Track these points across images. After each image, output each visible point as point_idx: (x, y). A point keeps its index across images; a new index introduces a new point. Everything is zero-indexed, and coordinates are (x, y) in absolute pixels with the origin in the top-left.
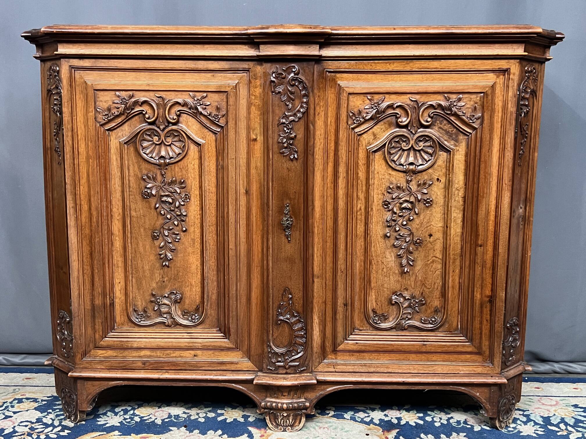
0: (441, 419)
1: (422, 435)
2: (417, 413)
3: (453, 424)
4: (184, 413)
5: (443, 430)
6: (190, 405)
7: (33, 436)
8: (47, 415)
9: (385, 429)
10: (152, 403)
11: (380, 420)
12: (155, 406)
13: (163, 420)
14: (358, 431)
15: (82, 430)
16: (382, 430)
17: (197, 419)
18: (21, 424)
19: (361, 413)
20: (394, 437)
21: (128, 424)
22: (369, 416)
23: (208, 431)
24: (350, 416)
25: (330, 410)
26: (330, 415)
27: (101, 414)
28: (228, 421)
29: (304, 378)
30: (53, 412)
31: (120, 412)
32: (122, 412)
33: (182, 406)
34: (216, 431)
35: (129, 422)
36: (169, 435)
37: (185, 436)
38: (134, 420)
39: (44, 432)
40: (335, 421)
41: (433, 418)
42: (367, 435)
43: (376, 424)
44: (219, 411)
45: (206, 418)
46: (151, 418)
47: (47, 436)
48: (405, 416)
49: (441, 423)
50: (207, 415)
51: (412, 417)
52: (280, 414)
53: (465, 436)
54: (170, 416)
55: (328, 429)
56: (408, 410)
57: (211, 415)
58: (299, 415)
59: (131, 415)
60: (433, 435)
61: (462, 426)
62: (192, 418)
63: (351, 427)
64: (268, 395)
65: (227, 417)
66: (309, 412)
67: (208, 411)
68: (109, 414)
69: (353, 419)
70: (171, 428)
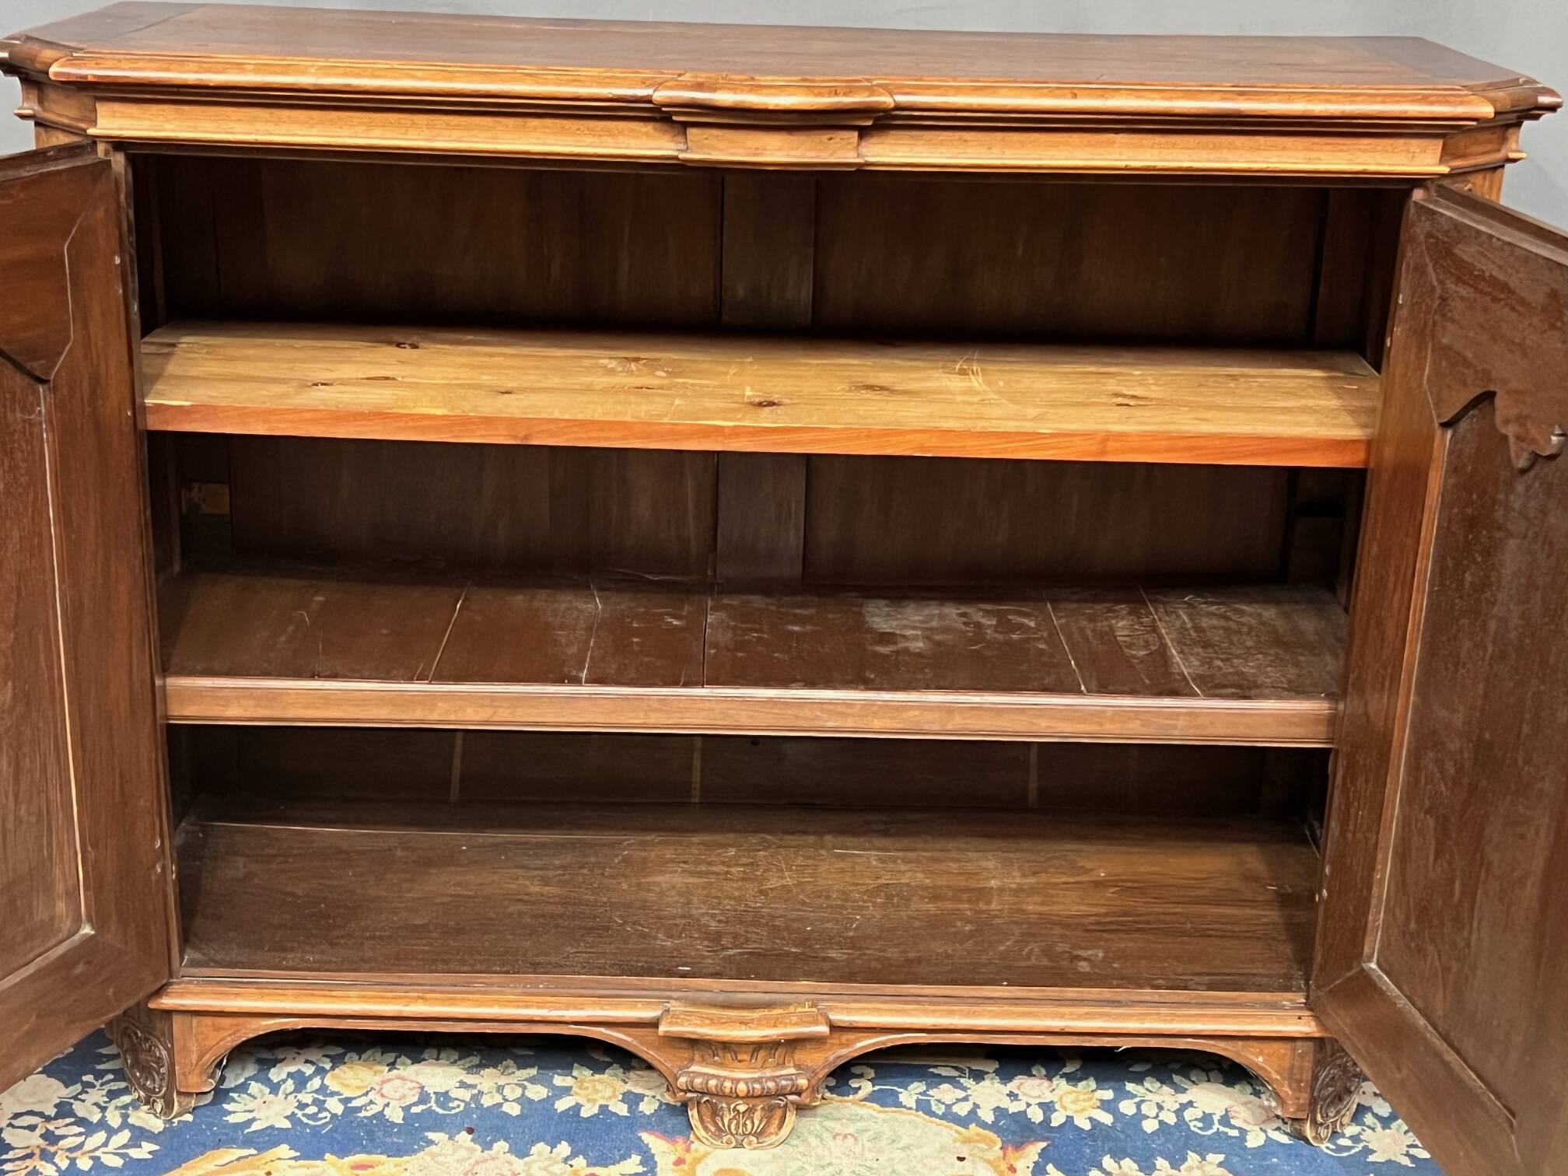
0: (1160, 1107)
1: (1108, 1162)
2: (1097, 1088)
3: (1192, 1125)
4: (463, 1085)
5: (1162, 1144)
6: (476, 1060)
7: (57, 1160)
8: (83, 1092)
9: (1010, 1141)
10: (369, 1053)
11: (997, 1110)
12: (379, 1063)
13: (406, 1109)
14: (937, 1145)
15: (187, 1140)
16: (1000, 1144)
17: (500, 1105)
18: (16, 1123)
19: (945, 1086)
20: (1032, 1165)
21: (311, 1122)
22: (965, 1099)
23: (533, 1143)
24: (915, 1097)
25: (861, 1076)
26: (861, 1094)
27: (234, 1090)
28: (585, 1113)
29: (794, 1019)
30: (98, 1084)
31: (284, 1081)
32: (290, 1081)
33: (454, 1063)
34: (553, 1146)
35: (313, 1117)
36: (428, 1159)
37: (472, 1161)
38: (326, 1110)
39: (86, 1148)
40: (875, 1114)
41: (1138, 1105)
42: (961, 1159)
43: (983, 1125)
44: (559, 1081)
45: (523, 1100)
46: (371, 1102)
47: (96, 1159)
48: (1064, 1099)
49: (1161, 1122)
50: (527, 1093)
51: (1085, 1100)
52: (729, 1105)
53: (1220, 1165)
54: (424, 1098)
55: (856, 1140)
56: (1072, 1079)
57: (538, 1092)
58: (779, 1106)
59: (316, 1091)
60: (1135, 1161)
61: (1214, 1130)
62: (487, 1101)
63: (918, 1132)
64: (697, 1057)
65: (581, 1101)
66: (805, 1099)
67: (526, 1080)
68: (255, 1087)
69: (923, 1106)
70: (431, 1135)
